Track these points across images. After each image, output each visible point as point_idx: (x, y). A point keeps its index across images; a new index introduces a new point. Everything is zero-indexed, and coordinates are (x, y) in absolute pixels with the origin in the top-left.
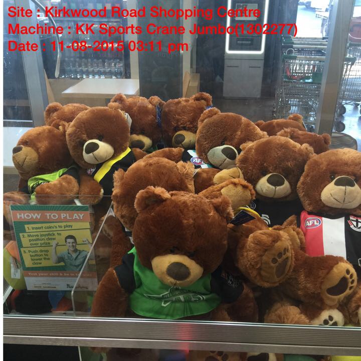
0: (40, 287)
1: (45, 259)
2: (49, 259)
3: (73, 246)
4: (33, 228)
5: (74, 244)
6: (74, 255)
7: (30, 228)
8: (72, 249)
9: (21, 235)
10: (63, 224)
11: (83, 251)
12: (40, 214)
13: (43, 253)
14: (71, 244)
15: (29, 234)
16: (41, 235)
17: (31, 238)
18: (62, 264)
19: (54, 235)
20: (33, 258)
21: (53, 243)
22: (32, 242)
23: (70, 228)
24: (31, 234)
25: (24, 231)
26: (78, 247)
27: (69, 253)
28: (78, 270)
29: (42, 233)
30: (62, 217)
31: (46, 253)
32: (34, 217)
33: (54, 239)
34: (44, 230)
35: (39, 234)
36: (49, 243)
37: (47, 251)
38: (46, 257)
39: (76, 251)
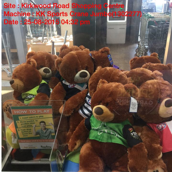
0: (27, 148)
7: (21, 118)
10: (38, 116)
17: (22, 123)
18: (38, 136)
19: (34, 121)
20: (23, 133)
25: (18, 120)
30: (38, 112)
31: (30, 130)
32: (23, 112)
34: (29, 119)
35: (26, 121)
39: (45, 129)
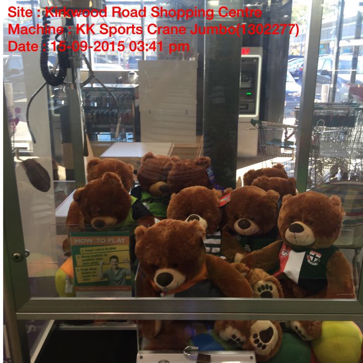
1: (93, 276)
2: (96, 276)
3: (116, 265)
4: (86, 251)
5: (116, 263)
6: (116, 272)
7: (84, 250)
8: (114, 267)
9: (76, 256)
10: (109, 247)
11: (123, 268)
12: (92, 239)
13: (92, 271)
14: (114, 263)
15: (83, 255)
16: (92, 256)
17: (84, 259)
18: (106, 279)
19: (101, 255)
20: (84, 275)
21: (101, 262)
22: (85, 262)
23: (114, 250)
24: (85, 255)
25: (79, 253)
26: (120, 266)
27: (112, 271)
28: (118, 284)
29: (93, 254)
30: (109, 241)
31: (94, 271)
32: (88, 242)
33: (102, 259)
34: (94, 252)
35: (90, 255)
36: (97, 263)
37: (96, 269)
38: (95, 274)
39: (117, 268)
